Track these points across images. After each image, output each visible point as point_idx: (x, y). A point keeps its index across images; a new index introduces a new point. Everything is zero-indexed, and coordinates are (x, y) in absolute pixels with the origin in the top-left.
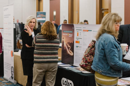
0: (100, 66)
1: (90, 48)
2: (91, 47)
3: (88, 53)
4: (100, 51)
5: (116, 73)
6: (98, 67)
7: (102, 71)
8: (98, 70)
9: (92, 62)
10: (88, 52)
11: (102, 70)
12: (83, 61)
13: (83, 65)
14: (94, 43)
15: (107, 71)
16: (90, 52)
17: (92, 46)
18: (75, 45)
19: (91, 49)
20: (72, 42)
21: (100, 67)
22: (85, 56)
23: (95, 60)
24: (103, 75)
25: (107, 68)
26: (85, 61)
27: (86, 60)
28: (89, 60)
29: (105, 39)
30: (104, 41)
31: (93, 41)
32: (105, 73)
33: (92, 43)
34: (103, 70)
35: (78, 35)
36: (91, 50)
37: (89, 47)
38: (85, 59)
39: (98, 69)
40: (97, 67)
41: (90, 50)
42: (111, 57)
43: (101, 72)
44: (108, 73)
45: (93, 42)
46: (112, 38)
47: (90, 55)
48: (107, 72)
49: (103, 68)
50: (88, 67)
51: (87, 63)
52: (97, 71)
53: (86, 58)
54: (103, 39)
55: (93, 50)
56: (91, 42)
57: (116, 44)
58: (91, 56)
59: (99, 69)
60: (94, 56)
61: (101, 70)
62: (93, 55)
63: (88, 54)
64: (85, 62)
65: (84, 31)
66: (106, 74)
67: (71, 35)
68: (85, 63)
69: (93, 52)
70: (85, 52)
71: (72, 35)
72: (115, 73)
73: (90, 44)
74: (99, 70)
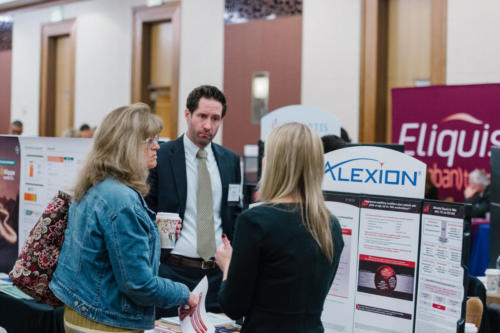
0: (82, 288)
1: (48, 220)
2: (54, 216)
3: (42, 238)
4: (87, 239)
5: (135, 315)
6: (76, 291)
7: (90, 306)
8: (76, 303)
9: (54, 268)
10: (42, 235)
11: (89, 303)
12: (25, 265)
13: (22, 276)
14: (62, 203)
15: (107, 309)
16: (48, 232)
17: (58, 212)
18: (23, 205)
19: (52, 223)
20: (14, 198)
21: (82, 292)
22: (30, 246)
23: (68, 267)
24: (92, 321)
25: (108, 297)
26: (29, 264)
27: (34, 260)
28: (46, 260)
29: (108, 198)
30: (106, 208)
31: (60, 196)
32: (98, 313)
33: (59, 203)
34: (94, 303)
35: (31, 175)
36: (53, 229)
37: (45, 216)
38: (29, 258)
39: (75, 299)
40: (73, 292)
41: (48, 226)
42: (129, 262)
43: (84, 308)
44: (109, 316)
45: (60, 200)
46: (133, 199)
47: (49, 245)
48: (107, 312)
49: (92, 297)
50: (41, 284)
51: (37, 273)
52: (72, 305)
53: (35, 253)
54: (101, 197)
55: (60, 227)
56: (55, 199)
57: (145, 218)
58: (52, 247)
59: (79, 298)
60: (60, 250)
61: (84, 303)
62: (57, 246)
63: (43, 241)
64: (30, 268)
65: (51, 159)
66: (103, 318)
67: (9, 174)
68: (29, 272)
69: (60, 234)
70: (31, 233)
71: (13, 173)
72: (132, 318)
73: (50, 206)
74: (80, 302)
